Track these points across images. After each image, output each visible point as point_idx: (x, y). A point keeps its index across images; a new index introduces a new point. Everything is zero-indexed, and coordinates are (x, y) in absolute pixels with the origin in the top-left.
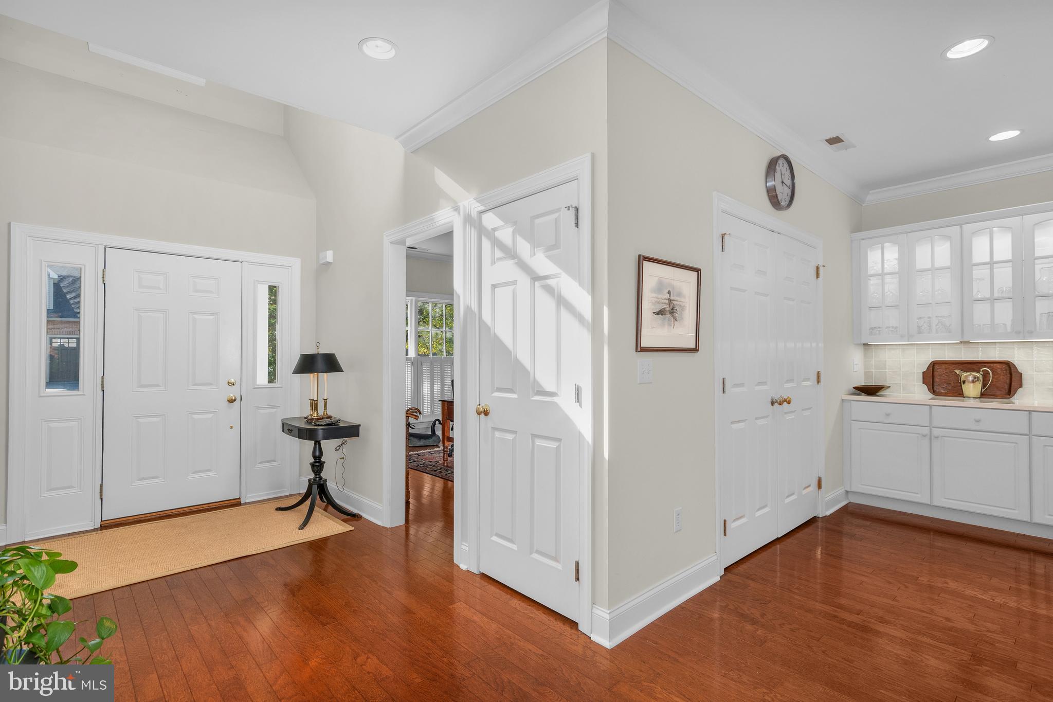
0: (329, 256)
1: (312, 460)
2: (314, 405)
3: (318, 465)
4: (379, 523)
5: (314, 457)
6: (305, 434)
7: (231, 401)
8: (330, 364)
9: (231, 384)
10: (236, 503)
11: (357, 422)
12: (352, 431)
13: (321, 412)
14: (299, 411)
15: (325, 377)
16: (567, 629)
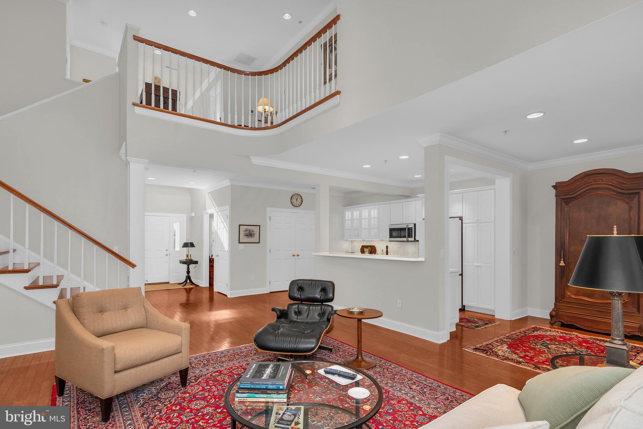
0: (193, 214)
1: (187, 271)
2: (187, 256)
3: (188, 272)
4: (203, 286)
5: (187, 270)
6: (184, 263)
7: (167, 255)
8: (192, 245)
9: (167, 250)
10: (168, 283)
11: (197, 261)
12: (196, 262)
13: (189, 258)
14: (184, 258)
15: (190, 248)
16: (225, 297)
